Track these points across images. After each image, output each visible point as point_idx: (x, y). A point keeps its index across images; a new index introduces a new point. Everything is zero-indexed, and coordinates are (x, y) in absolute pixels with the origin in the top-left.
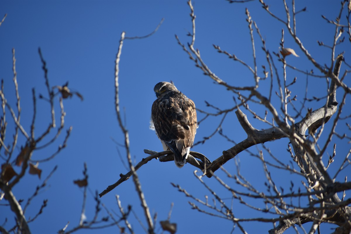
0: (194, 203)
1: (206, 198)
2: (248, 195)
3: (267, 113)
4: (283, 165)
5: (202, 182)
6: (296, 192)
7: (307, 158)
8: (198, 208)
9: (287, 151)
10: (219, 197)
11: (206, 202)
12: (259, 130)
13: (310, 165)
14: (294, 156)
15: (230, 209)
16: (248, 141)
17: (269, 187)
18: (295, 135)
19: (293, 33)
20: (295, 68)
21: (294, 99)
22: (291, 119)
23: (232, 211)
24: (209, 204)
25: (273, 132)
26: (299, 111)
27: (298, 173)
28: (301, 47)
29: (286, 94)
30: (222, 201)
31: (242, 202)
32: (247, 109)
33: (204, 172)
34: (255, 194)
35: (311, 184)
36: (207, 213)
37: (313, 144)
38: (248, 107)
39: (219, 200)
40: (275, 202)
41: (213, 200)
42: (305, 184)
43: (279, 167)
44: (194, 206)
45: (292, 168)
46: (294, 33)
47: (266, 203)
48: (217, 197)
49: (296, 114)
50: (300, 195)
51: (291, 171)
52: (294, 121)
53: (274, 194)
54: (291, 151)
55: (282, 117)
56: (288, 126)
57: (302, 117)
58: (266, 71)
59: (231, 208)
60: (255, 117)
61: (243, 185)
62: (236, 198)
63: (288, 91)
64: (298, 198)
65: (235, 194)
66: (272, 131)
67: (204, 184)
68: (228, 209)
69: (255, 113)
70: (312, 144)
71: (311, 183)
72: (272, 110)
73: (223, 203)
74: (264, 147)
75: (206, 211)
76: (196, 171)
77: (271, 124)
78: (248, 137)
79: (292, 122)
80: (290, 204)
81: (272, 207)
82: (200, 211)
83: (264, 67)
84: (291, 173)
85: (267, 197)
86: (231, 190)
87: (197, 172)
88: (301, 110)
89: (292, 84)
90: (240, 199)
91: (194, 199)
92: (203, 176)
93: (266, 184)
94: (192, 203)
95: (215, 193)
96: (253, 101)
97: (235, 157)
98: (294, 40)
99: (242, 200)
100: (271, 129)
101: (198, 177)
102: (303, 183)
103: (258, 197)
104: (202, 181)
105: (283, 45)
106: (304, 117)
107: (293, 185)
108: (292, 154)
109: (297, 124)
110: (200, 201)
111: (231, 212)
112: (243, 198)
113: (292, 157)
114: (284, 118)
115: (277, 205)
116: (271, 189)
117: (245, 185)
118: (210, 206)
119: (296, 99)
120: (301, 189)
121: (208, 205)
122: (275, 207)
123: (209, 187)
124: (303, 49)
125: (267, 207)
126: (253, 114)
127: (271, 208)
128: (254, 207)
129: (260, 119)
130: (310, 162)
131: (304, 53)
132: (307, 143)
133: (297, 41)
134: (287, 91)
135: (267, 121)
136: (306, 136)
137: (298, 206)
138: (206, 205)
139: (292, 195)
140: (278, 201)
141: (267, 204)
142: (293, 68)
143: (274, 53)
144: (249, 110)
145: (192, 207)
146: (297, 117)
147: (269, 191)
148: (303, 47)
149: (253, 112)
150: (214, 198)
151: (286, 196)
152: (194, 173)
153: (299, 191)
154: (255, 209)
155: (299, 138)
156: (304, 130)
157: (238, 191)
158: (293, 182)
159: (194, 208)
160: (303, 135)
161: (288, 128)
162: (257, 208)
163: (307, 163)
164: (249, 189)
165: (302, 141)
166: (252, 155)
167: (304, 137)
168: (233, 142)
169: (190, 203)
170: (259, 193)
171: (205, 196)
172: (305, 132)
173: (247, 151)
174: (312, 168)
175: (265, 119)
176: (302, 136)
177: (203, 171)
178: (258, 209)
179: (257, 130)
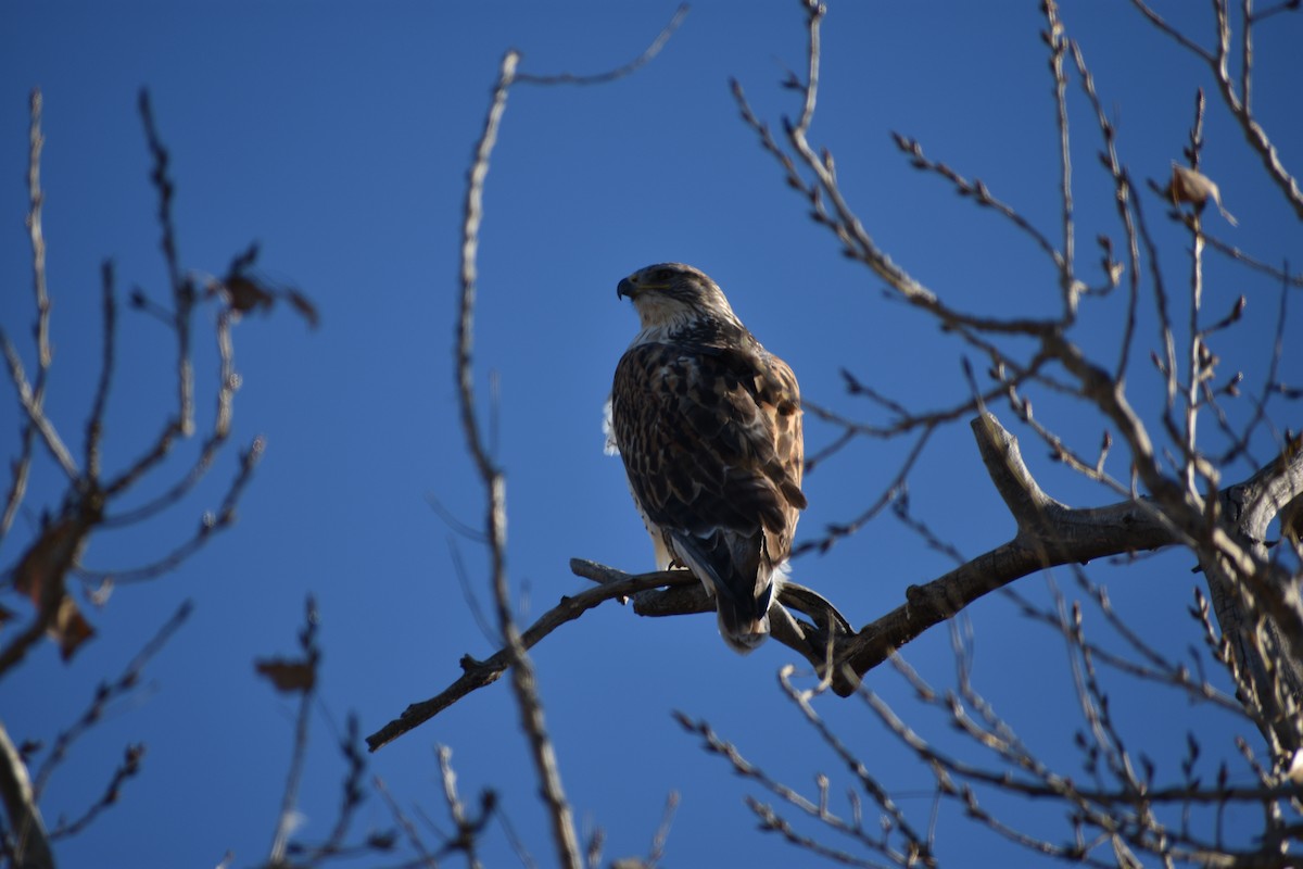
0: (770, 806)
1: (820, 788)
2: (999, 781)
3: (1110, 441)
4: (1159, 661)
5: (809, 719)
6: (1209, 782)
7: (1270, 645)
8: (788, 825)
9: (1188, 615)
10: (883, 786)
11: (820, 803)
12: (1067, 507)
13: (1279, 674)
14: (1217, 640)
15: (922, 838)
16: (1018, 548)
17: (1094, 753)
18: (1220, 537)
19: (1237, 103)
20: (1237, 251)
21: (1228, 391)
22: (1207, 468)
23: (933, 848)
24: (830, 811)
25: (1128, 519)
26: (1240, 434)
27: (1220, 703)
28: (1269, 164)
29: (1196, 368)
30: (890, 803)
31: (975, 814)
32: (1024, 419)
33: (822, 676)
34: (1032, 780)
35: (1281, 761)
36: (822, 852)
37: (1294, 583)
38: (1030, 413)
39: (880, 798)
40: (1114, 817)
41: (852, 798)
42: (1250, 754)
43: (1140, 673)
44: (771, 817)
45: (1197, 680)
46: (1244, 102)
47: (1075, 821)
48: (871, 787)
49: (1224, 445)
50: (1225, 794)
51: (1196, 691)
52: (1216, 477)
53: (1113, 785)
54: (1206, 615)
55: (1172, 464)
56: (1195, 496)
57: (1255, 464)
58: (1113, 260)
59: (928, 834)
60: (1056, 457)
61: (980, 739)
62: (947, 791)
63: (1206, 354)
64: (1213, 808)
65: (946, 776)
66: (1125, 514)
67: (820, 726)
68: (913, 839)
69: (1057, 440)
70: (1288, 579)
71: (1281, 756)
72: (1126, 427)
73: (894, 813)
74: (1083, 581)
75: (819, 843)
76: (787, 671)
77: (1125, 489)
78: (1020, 533)
79: (1209, 481)
80: (1177, 829)
81: (1103, 839)
82: (793, 839)
83: (1105, 244)
84: (1192, 701)
85: (1081, 795)
86: (926, 755)
87: (791, 676)
88: (1248, 432)
89: (1225, 324)
90: (966, 797)
91: (770, 786)
92: (816, 692)
93: (1080, 740)
94: (760, 805)
95: (863, 769)
96: (1049, 382)
97: (957, 617)
98: (1242, 133)
99: (976, 803)
100: (1120, 507)
101: (797, 693)
102: (1243, 749)
103: (1045, 791)
104: (812, 712)
105: (1198, 157)
106: (1263, 464)
107: (1195, 751)
108: (1212, 630)
109: (1232, 491)
110: (794, 796)
111: (925, 854)
112: (982, 796)
113: (1210, 640)
114: (1179, 464)
115: (1121, 830)
116: (1102, 763)
117: (992, 741)
118: (837, 819)
119: (1237, 391)
120: (1231, 770)
121: (827, 815)
122: (1117, 839)
123: (841, 743)
124: (1276, 174)
125: (1082, 837)
126: (1051, 443)
127: (1094, 841)
128: (1027, 837)
129: (1076, 465)
130: (1279, 663)
131: (1279, 192)
132: (1267, 576)
133: (1253, 138)
134: (1201, 352)
135: (1108, 477)
136: (1268, 544)
137: (1211, 840)
138: (818, 814)
139: (1192, 793)
140: (1130, 814)
141: (1083, 828)
142: (1231, 253)
143: (1152, 184)
144: (1034, 428)
145: (757, 820)
146: (1230, 458)
147: (1091, 769)
148: (1276, 164)
149: (1050, 435)
150: (859, 789)
151: (1166, 797)
152: (779, 678)
153: (1222, 777)
154: (1029, 845)
155: (1235, 550)
156: (1264, 519)
157: (961, 763)
158: (1200, 739)
159: (767, 828)
160: (1258, 537)
161: (1193, 509)
162: (1037, 841)
163: (1267, 664)
164: (1006, 757)
165: (1248, 566)
166: (1030, 612)
167: (1261, 550)
168: (951, 552)
169: (752, 804)
170: (1045, 776)
171: (817, 779)
172: (1265, 525)
173: (1010, 594)
174: (1286, 689)
175: (1100, 468)
176: (1255, 542)
177: (820, 669)
178: (1040, 848)
179: (1058, 506)
